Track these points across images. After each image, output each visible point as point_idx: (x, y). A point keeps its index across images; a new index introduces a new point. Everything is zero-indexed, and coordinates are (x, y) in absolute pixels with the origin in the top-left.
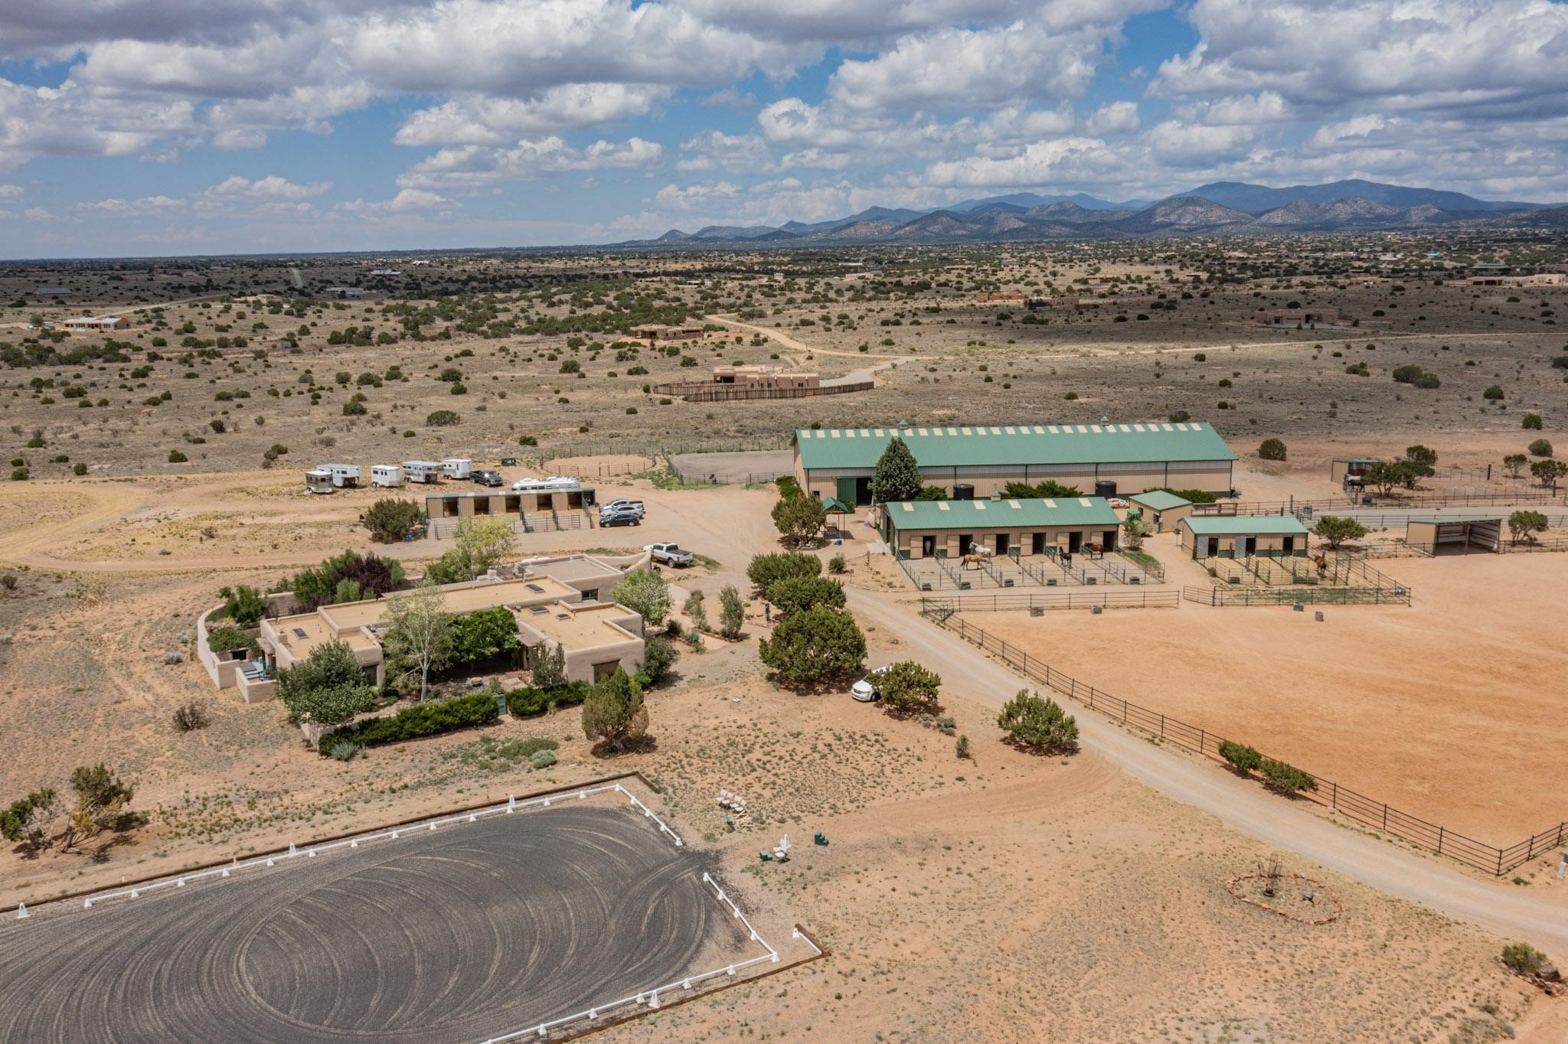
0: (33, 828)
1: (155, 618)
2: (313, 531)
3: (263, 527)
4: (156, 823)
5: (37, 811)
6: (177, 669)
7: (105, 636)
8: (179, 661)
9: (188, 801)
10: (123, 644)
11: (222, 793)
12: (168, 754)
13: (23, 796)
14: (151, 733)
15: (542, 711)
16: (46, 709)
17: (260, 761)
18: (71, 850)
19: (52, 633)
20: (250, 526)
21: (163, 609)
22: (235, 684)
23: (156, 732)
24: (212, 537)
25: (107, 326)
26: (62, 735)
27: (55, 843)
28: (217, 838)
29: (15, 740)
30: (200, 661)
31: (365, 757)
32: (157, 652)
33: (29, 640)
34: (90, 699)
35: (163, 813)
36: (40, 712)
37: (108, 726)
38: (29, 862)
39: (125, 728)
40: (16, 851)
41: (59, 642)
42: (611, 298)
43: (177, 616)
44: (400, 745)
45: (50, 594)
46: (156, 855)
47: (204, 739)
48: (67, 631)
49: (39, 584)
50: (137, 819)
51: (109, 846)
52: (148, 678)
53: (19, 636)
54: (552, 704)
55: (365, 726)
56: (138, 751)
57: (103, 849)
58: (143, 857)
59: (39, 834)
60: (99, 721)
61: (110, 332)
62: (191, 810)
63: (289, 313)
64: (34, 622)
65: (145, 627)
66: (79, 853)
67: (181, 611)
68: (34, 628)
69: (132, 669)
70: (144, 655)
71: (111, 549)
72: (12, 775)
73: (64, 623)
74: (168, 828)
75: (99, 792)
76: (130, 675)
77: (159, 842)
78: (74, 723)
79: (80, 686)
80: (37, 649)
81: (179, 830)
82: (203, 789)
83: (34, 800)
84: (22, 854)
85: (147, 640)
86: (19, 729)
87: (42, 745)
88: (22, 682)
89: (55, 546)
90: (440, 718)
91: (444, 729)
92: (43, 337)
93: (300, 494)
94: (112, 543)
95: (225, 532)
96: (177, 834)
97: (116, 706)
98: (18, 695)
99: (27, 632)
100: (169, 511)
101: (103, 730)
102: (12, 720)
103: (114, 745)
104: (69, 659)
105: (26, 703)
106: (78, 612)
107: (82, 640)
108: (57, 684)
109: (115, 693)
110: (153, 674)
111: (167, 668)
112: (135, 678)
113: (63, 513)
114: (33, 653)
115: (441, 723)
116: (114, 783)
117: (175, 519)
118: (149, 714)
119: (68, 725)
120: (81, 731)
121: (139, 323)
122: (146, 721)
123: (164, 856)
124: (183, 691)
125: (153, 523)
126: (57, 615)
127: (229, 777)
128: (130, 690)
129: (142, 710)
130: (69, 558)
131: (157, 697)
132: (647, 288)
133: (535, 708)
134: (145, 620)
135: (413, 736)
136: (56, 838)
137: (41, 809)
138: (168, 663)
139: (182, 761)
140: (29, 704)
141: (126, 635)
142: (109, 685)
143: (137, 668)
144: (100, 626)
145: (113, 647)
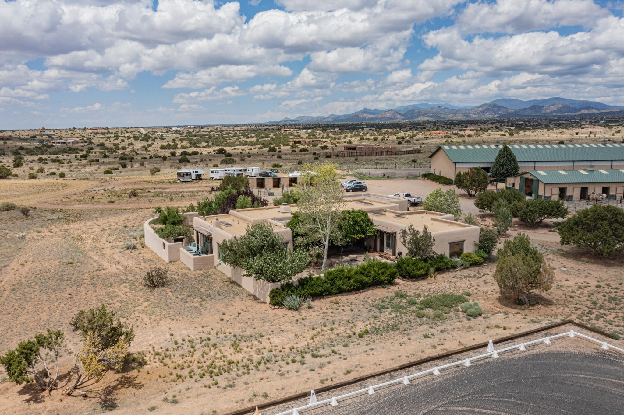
0: (39, 367)
1: (113, 228)
2: (189, 194)
3: (161, 193)
4: (153, 364)
5: (43, 351)
6: (134, 253)
7: (84, 236)
8: (134, 247)
9: (176, 343)
10: (95, 240)
11: (205, 336)
12: (145, 304)
13: (30, 337)
14: (127, 290)
15: (424, 276)
16: (48, 274)
17: (224, 310)
18: (75, 393)
19: (50, 234)
20: (154, 192)
21: (117, 223)
22: (179, 260)
23: (131, 289)
24: (135, 196)
25: (69, 143)
26: (60, 290)
27: (60, 384)
28: (222, 381)
29: (25, 294)
30: (148, 248)
31: (310, 307)
32: (118, 243)
33: (36, 237)
34: (78, 269)
35: (158, 354)
36: (44, 276)
37: (94, 285)
38: (34, 406)
39: (107, 286)
40: (22, 393)
41: (55, 239)
42: (272, 135)
43: (126, 227)
44: (333, 299)
45: (49, 218)
46: (166, 400)
47: (170, 294)
48: (60, 233)
49: (42, 214)
50: (134, 360)
51: (115, 388)
52: (116, 257)
53: (30, 236)
54: (432, 270)
55: (303, 283)
56: (121, 302)
57: (109, 391)
58: (153, 403)
59: (45, 374)
60: (87, 282)
61: (70, 145)
62: (181, 352)
63: (141, 140)
64: (40, 229)
65: (108, 232)
66: (85, 396)
67: (128, 225)
68: (39, 232)
69: (104, 252)
70: (110, 245)
71: (81, 201)
72: (21, 319)
73: (58, 230)
74: (166, 371)
75: (104, 333)
76: (103, 255)
77: (164, 386)
78: (69, 282)
79: (71, 261)
80: (41, 242)
81: (179, 372)
82: (185, 332)
83: (41, 341)
84: (27, 397)
85: (110, 237)
86: (28, 286)
87: (45, 297)
88: (31, 259)
89: (50, 200)
90: (360, 277)
91: (362, 286)
92: (43, 147)
93: (174, 182)
94: (82, 198)
95: (141, 194)
96: (179, 377)
97: (98, 273)
98: (28, 266)
99: (35, 234)
100: (109, 188)
101: (91, 287)
102: (23, 281)
103: (101, 298)
104: (62, 247)
105: (34, 270)
106: (66, 225)
107: (69, 238)
108: (55, 260)
109: (95, 265)
110: (119, 254)
111: (128, 251)
112: (107, 257)
113: (55, 189)
114: (39, 244)
115: (361, 281)
116: (115, 324)
117: (113, 190)
118: (123, 277)
119: (64, 283)
120: (75, 288)
121: (82, 142)
122: (122, 282)
123: (175, 402)
124: (143, 264)
125: (102, 192)
126: (53, 227)
127: (204, 323)
128: (106, 264)
129: (116, 275)
130: (59, 204)
131: (126, 268)
132: (284, 132)
133: (422, 272)
134: (107, 228)
135: (341, 291)
136: (60, 378)
137: (47, 350)
138: (128, 249)
139: (158, 309)
140: (36, 271)
141: (96, 235)
142: (90, 260)
143: (108, 252)
144: (80, 231)
145: (90, 241)
